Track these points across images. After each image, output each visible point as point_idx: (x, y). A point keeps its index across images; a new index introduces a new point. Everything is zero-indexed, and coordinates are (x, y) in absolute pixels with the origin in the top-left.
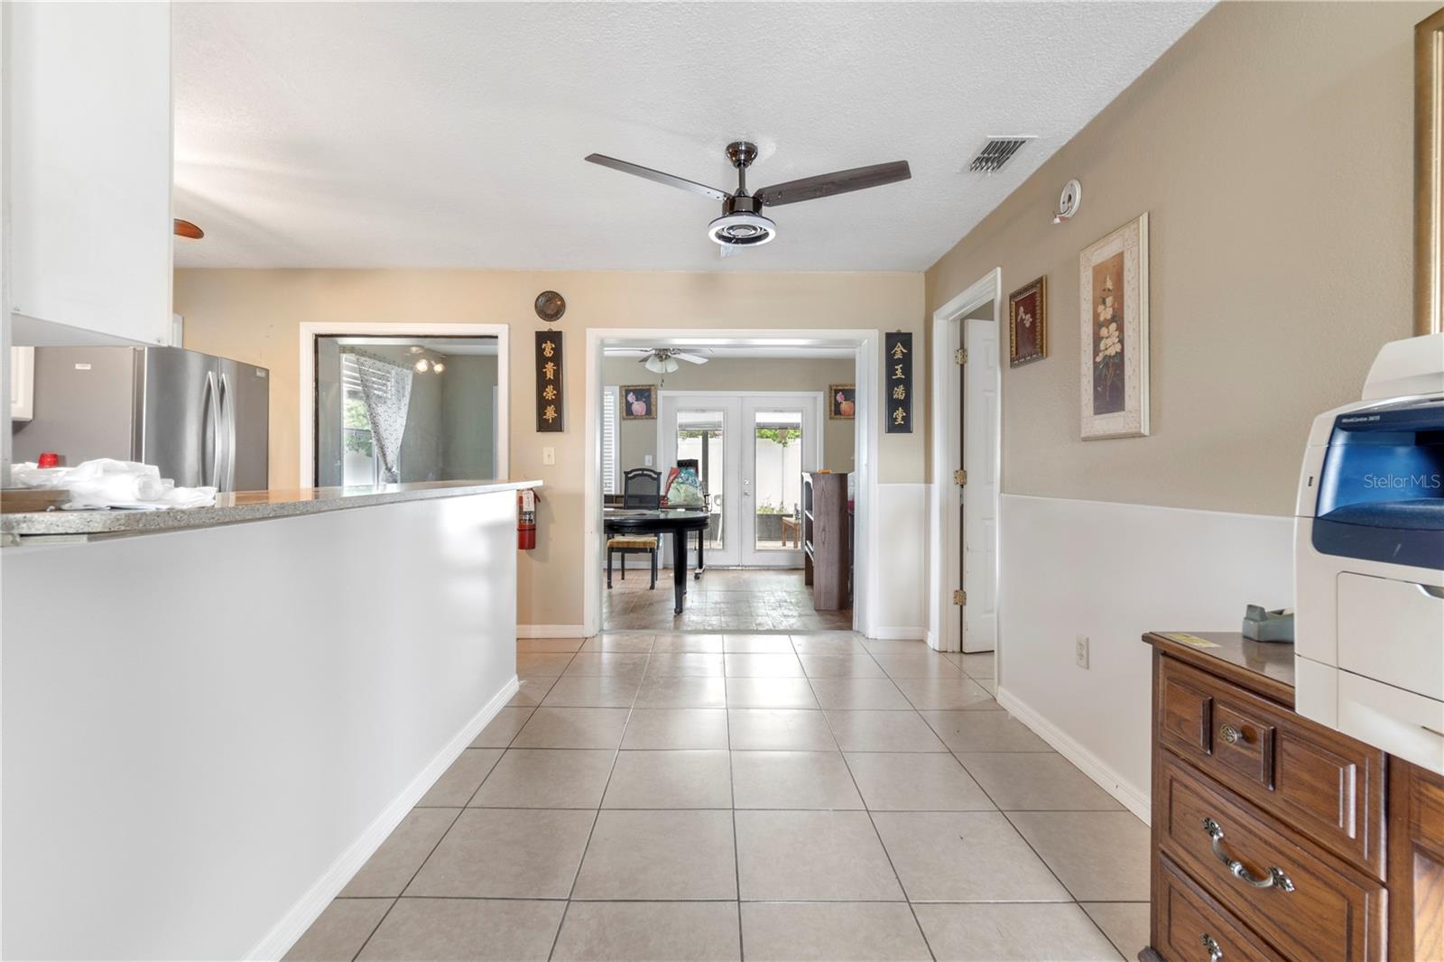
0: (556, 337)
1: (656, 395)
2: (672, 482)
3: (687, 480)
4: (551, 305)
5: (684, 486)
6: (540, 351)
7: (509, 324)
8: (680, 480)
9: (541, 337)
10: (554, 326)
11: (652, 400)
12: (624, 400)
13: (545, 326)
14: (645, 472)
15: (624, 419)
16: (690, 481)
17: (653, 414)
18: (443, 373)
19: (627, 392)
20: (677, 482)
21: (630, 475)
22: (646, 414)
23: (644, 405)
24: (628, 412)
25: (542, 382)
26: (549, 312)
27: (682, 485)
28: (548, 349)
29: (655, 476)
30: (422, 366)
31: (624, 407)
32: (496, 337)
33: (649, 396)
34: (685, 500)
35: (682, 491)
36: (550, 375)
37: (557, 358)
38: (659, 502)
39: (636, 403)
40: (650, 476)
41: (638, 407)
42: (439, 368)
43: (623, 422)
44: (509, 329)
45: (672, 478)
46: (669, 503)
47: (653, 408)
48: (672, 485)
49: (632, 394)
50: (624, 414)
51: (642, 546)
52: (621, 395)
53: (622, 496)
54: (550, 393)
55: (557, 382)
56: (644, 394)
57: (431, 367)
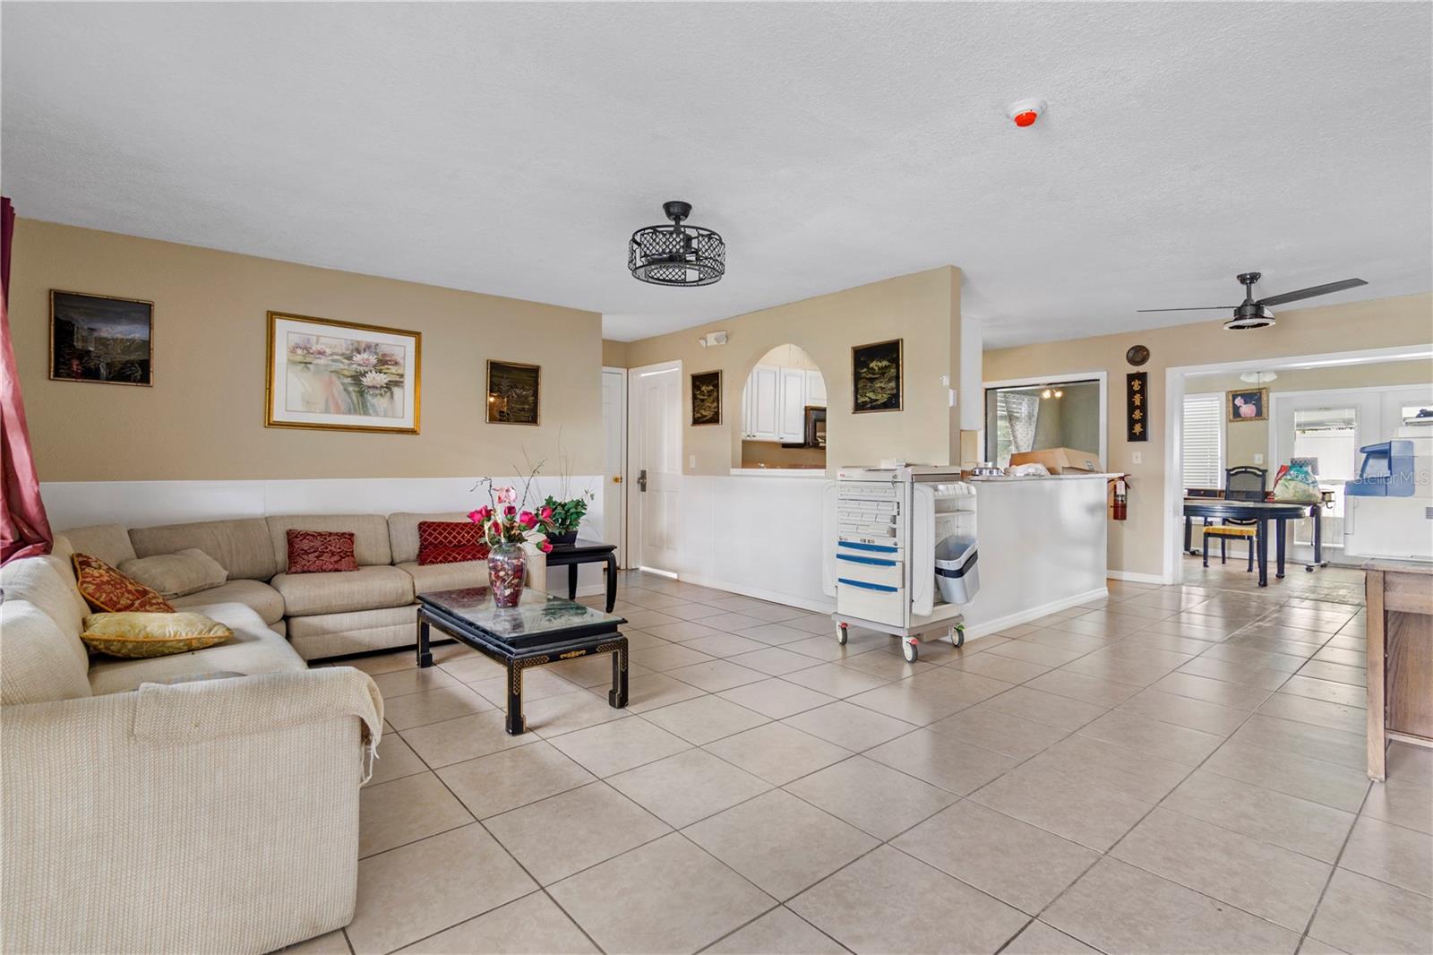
0: (1142, 377)
1: (1268, 397)
2: (1280, 479)
3: (1297, 477)
4: (1139, 354)
5: (1293, 483)
6: (1130, 387)
7: (1107, 371)
8: (1289, 477)
9: (1131, 378)
10: (1141, 369)
11: (1263, 402)
12: (1231, 405)
13: (1134, 369)
14: (1249, 470)
15: (1231, 421)
16: (1300, 478)
17: (1265, 415)
18: (1062, 399)
19: (1235, 397)
20: (1286, 479)
21: (1232, 473)
22: (1256, 415)
23: (1254, 407)
24: (1236, 413)
25: (1131, 408)
26: (1138, 359)
27: (1290, 482)
28: (1136, 385)
29: (1260, 473)
30: (1047, 395)
31: (1232, 411)
32: (1098, 380)
33: (1260, 398)
34: (1294, 496)
35: (1291, 487)
36: (1137, 402)
37: (1143, 391)
38: (1266, 495)
39: (1244, 406)
40: (1255, 474)
41: (1247, 409)
42: (1059, 394)
43: (1229, 424)
44: (1108, 374)
45: (1281, 475)
46: (1276, 498)
47: (1264, 410)
48: (1280, 482)
49: (1239, 398)
50: (1231, 417)
51: (1238, 534)
52: (1228, 400)
53: (1223, 491)
54: (1137, 414)
55: (1143, 407)
56: (1254, 396)
57: (1053, 394)
